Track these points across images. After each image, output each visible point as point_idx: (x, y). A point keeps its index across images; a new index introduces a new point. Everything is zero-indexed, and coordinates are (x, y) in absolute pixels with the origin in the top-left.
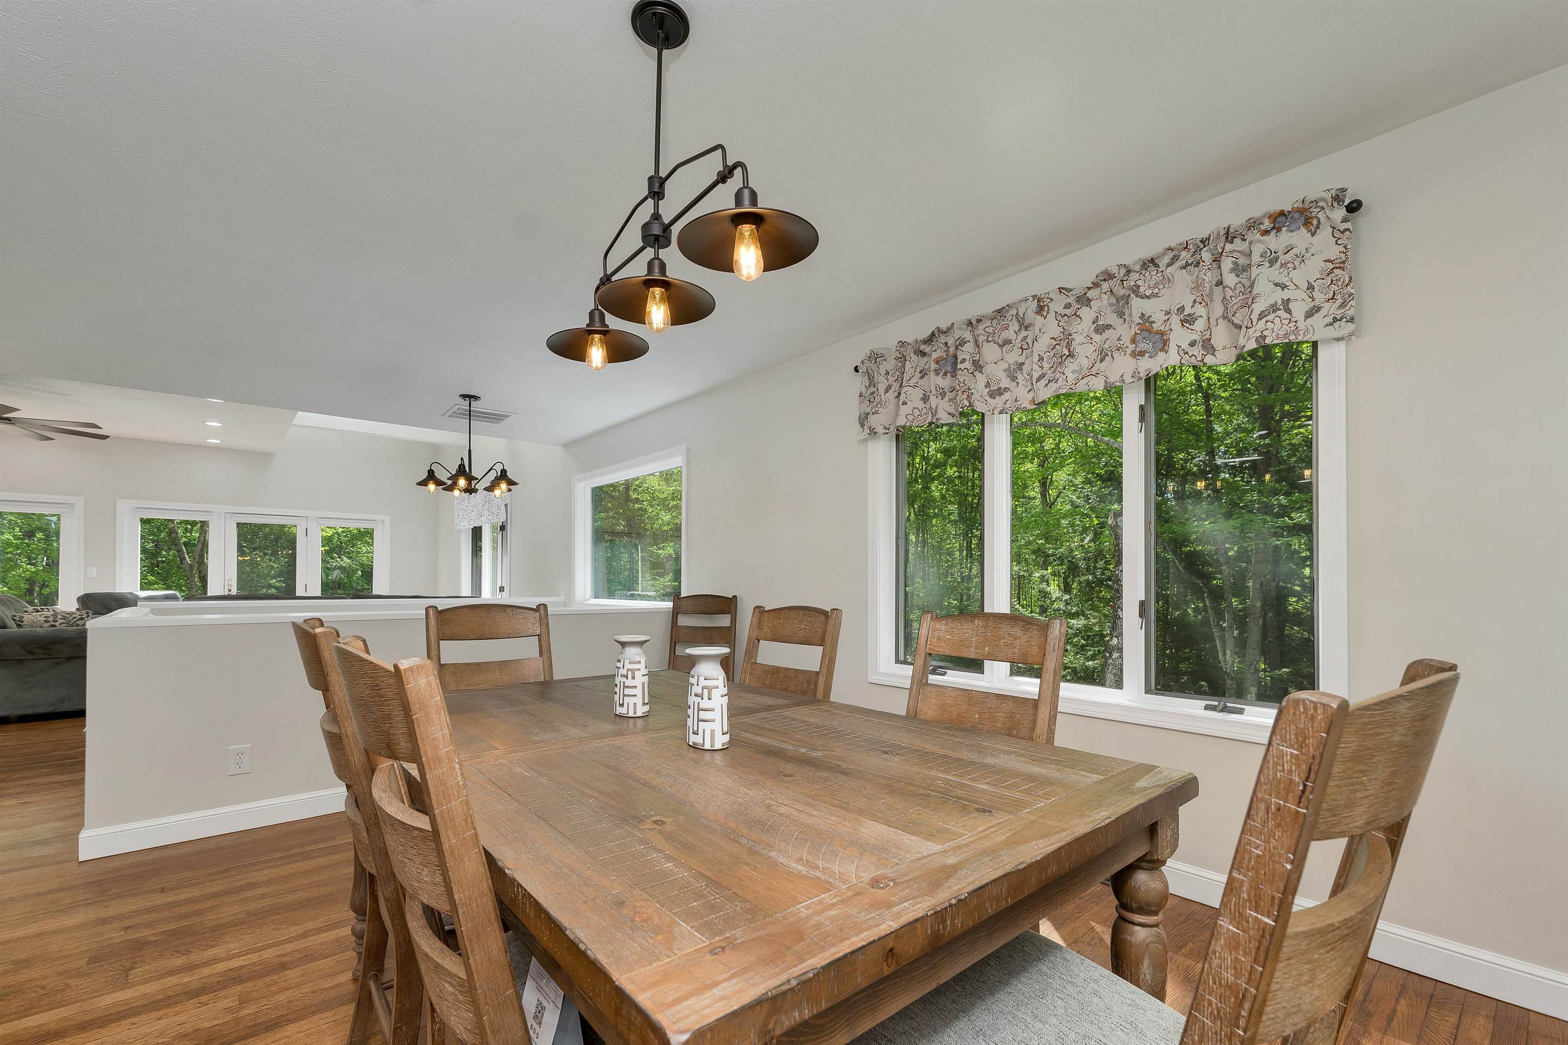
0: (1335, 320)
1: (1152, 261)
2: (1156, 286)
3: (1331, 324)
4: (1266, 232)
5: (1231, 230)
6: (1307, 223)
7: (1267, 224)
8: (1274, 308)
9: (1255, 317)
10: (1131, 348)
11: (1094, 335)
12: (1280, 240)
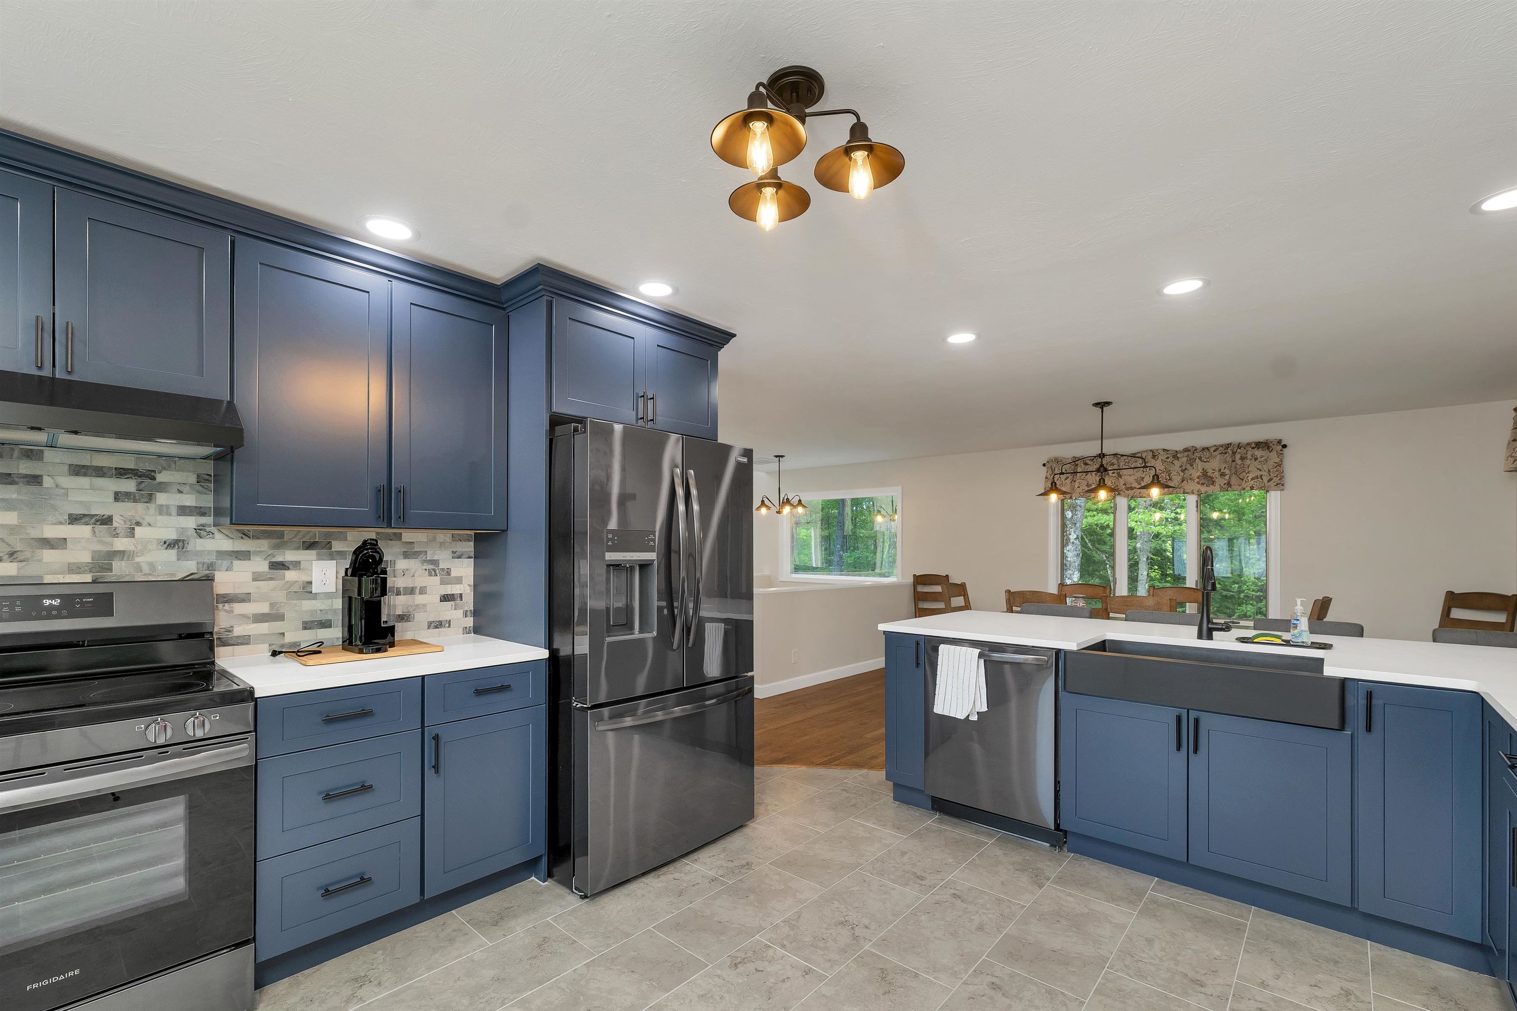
0: (1278, 484)
1: (1207, 448)
2: (1208, 458)
3: (1276, 485)
4: (1253, 448)
5: (1241, 445)
6: (1268, 448)
7: (1253, 445)
8: (1257, 477)
9: (1250, 479)
10: (1197, 480)
11: (1180, 472)
12: (1258, 453)
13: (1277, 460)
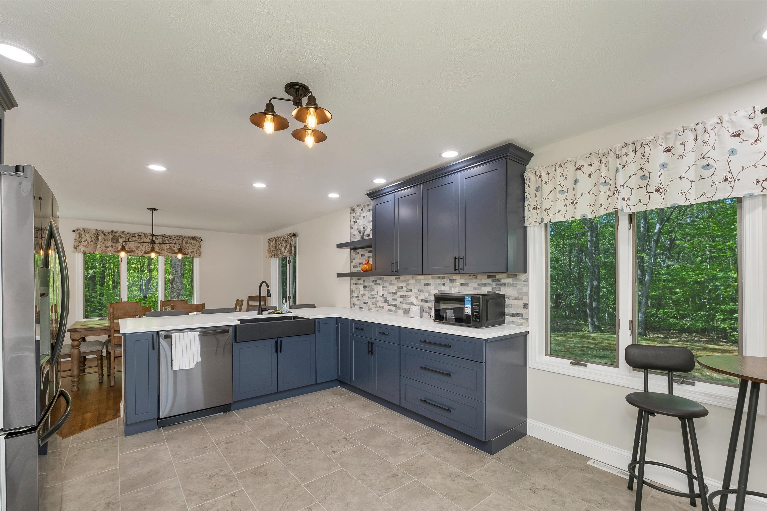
0: (199, 255)
1: (171, 236)
4: (190, 239)
5: (185, 237)
6: (196, 240)
7: (190, 238)
8: (192, 252)
9: (189, 252)
10: (166, 250)
11: (159, 246)
12: (192, 241)
13: (199, 245)
